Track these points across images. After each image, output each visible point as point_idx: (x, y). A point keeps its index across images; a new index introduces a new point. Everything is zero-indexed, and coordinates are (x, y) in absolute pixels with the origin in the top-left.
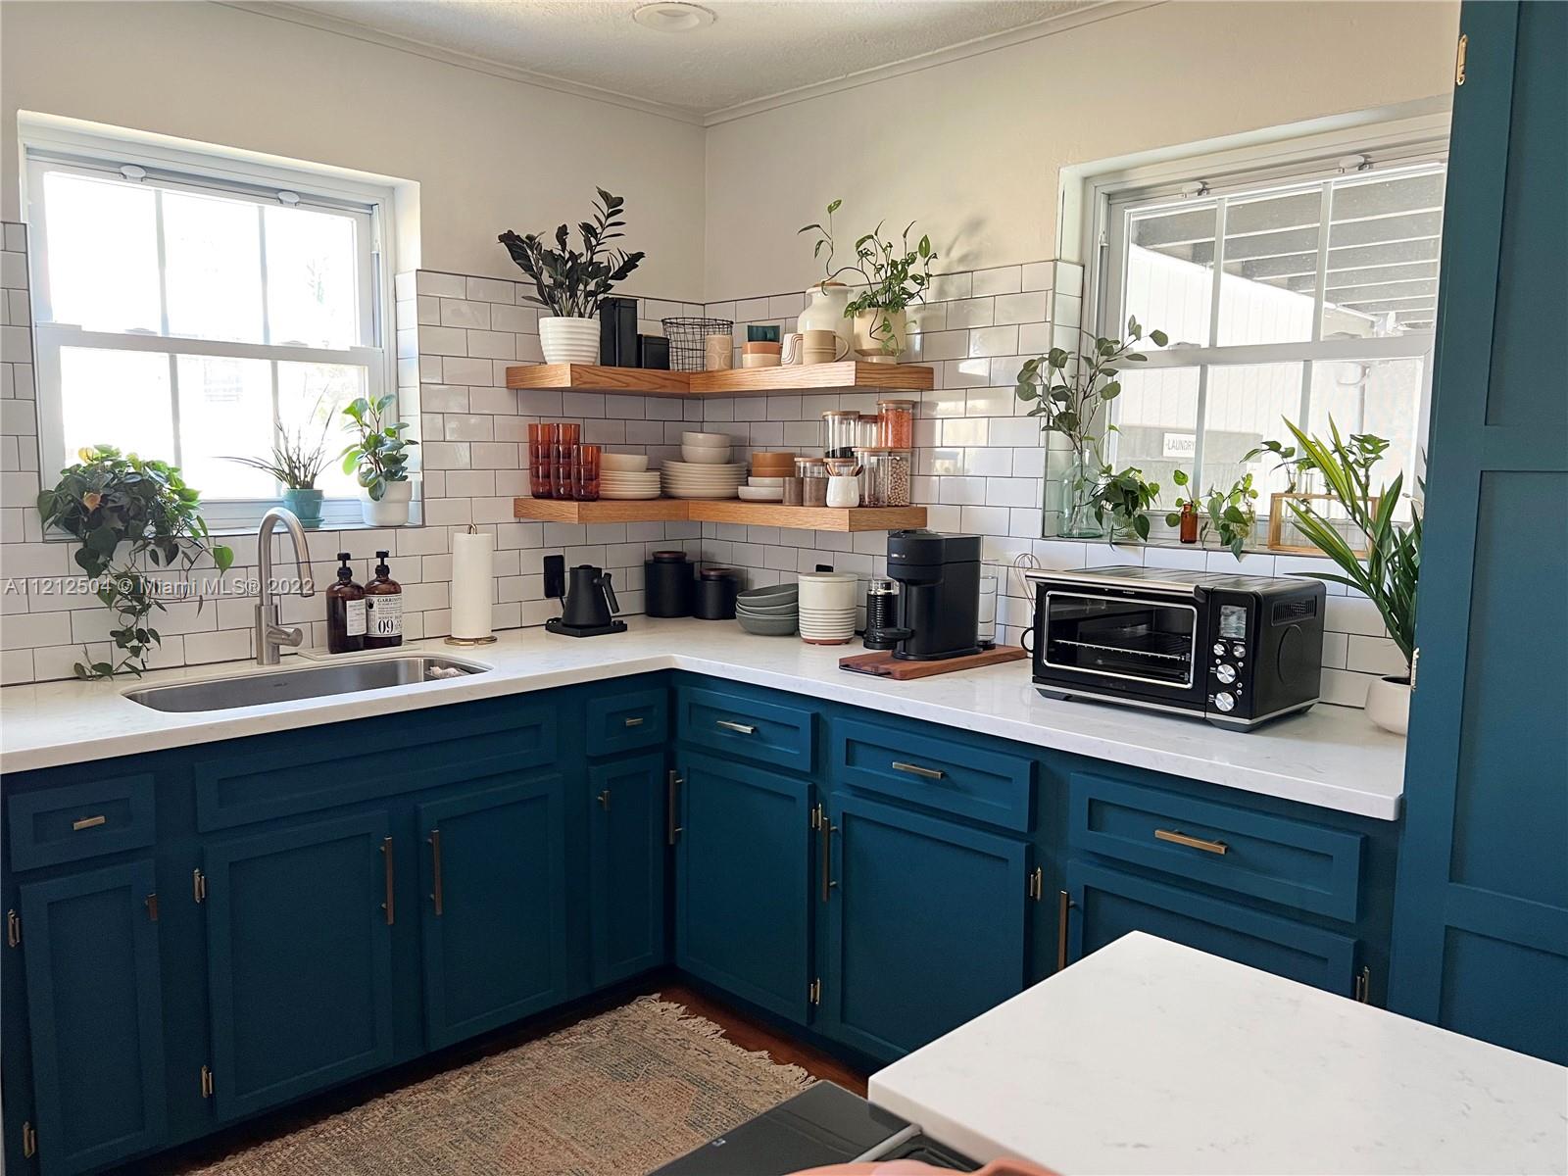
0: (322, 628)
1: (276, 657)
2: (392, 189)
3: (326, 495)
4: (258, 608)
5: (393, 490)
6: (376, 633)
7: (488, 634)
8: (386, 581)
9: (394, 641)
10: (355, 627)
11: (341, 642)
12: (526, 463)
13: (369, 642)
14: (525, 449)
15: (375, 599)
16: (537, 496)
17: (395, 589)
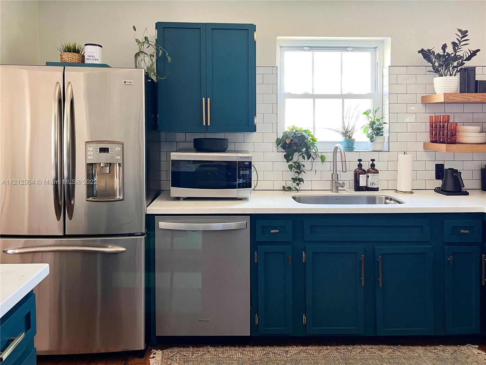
0: (353, 183)
1: (337, 190)
2: (383, 41)
3: (356, 140)
4: (332, 175)
5: (378, 139)
6: (369, 186)
7: (411, 190)
8: (374, 169)
9: (377, 189)
10: (362, 183)
11: (358, 188)
12: (428, 130)
13: (367, 189)
14: (428, 125)
15: (370, 175)
16: (432, 142)
17: (377, 172)
